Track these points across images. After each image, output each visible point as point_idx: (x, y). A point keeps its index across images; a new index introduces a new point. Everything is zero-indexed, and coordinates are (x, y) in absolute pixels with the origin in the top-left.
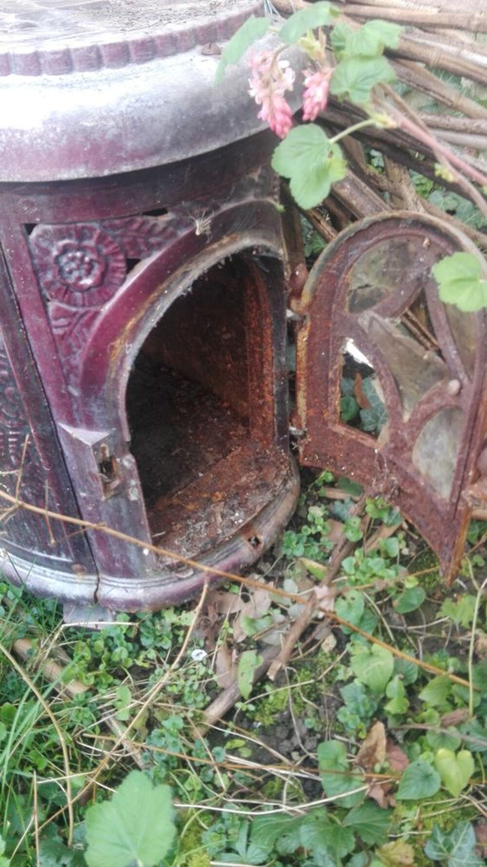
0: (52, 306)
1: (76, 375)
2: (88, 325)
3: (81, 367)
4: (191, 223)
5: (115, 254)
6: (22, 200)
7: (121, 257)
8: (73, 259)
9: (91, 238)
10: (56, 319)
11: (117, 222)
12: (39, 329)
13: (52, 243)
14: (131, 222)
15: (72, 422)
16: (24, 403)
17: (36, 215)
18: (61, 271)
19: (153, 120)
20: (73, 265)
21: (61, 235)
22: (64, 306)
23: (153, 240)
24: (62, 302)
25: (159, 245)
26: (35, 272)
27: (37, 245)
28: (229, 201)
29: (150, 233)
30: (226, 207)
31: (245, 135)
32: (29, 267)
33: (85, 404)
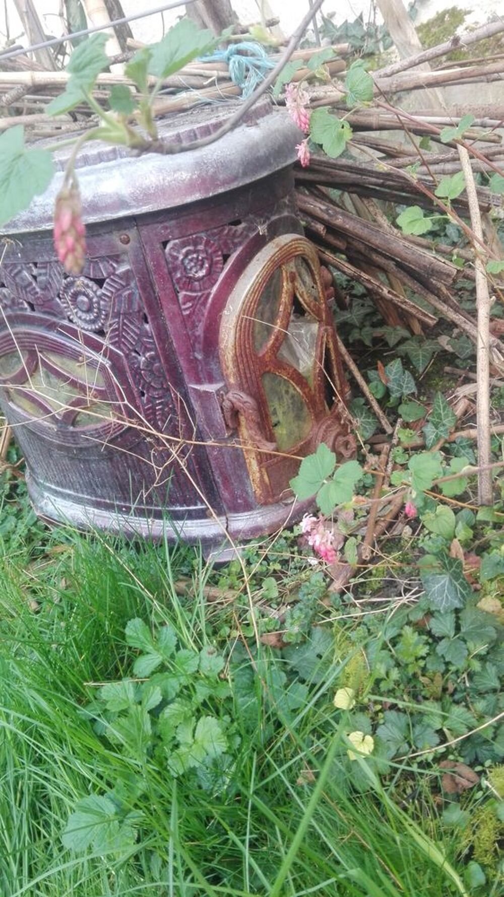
0: (182, 295)
1: (199, 343)
2: (204, 304)
3: (202, 335)
4: (255, 229)
5: (215, 252)
6: (160, 226)
7: (220, 253)
8: (191, 260)
9: (201, 244)
10: (184, 304)
11: (215, 231)
12: (174, 314)
13: (179, 252)
14: (223, 230)
15: (199, 381)
16: (166, 373)
17: (169, 234)
18: (185, 268)
19: (231, 161)
20: (192, 264)
21: (184, 245)
22: (189, 293)
23: (236, 241)
24: (187, 291)
25: (240, 243)
26: (170, 273)
27: (171, 255)
28: (274, 215)
29: (234, 236)
30: (274, 218)
31: (280, 167)
32: (166, 270)
33: (207, 364)
